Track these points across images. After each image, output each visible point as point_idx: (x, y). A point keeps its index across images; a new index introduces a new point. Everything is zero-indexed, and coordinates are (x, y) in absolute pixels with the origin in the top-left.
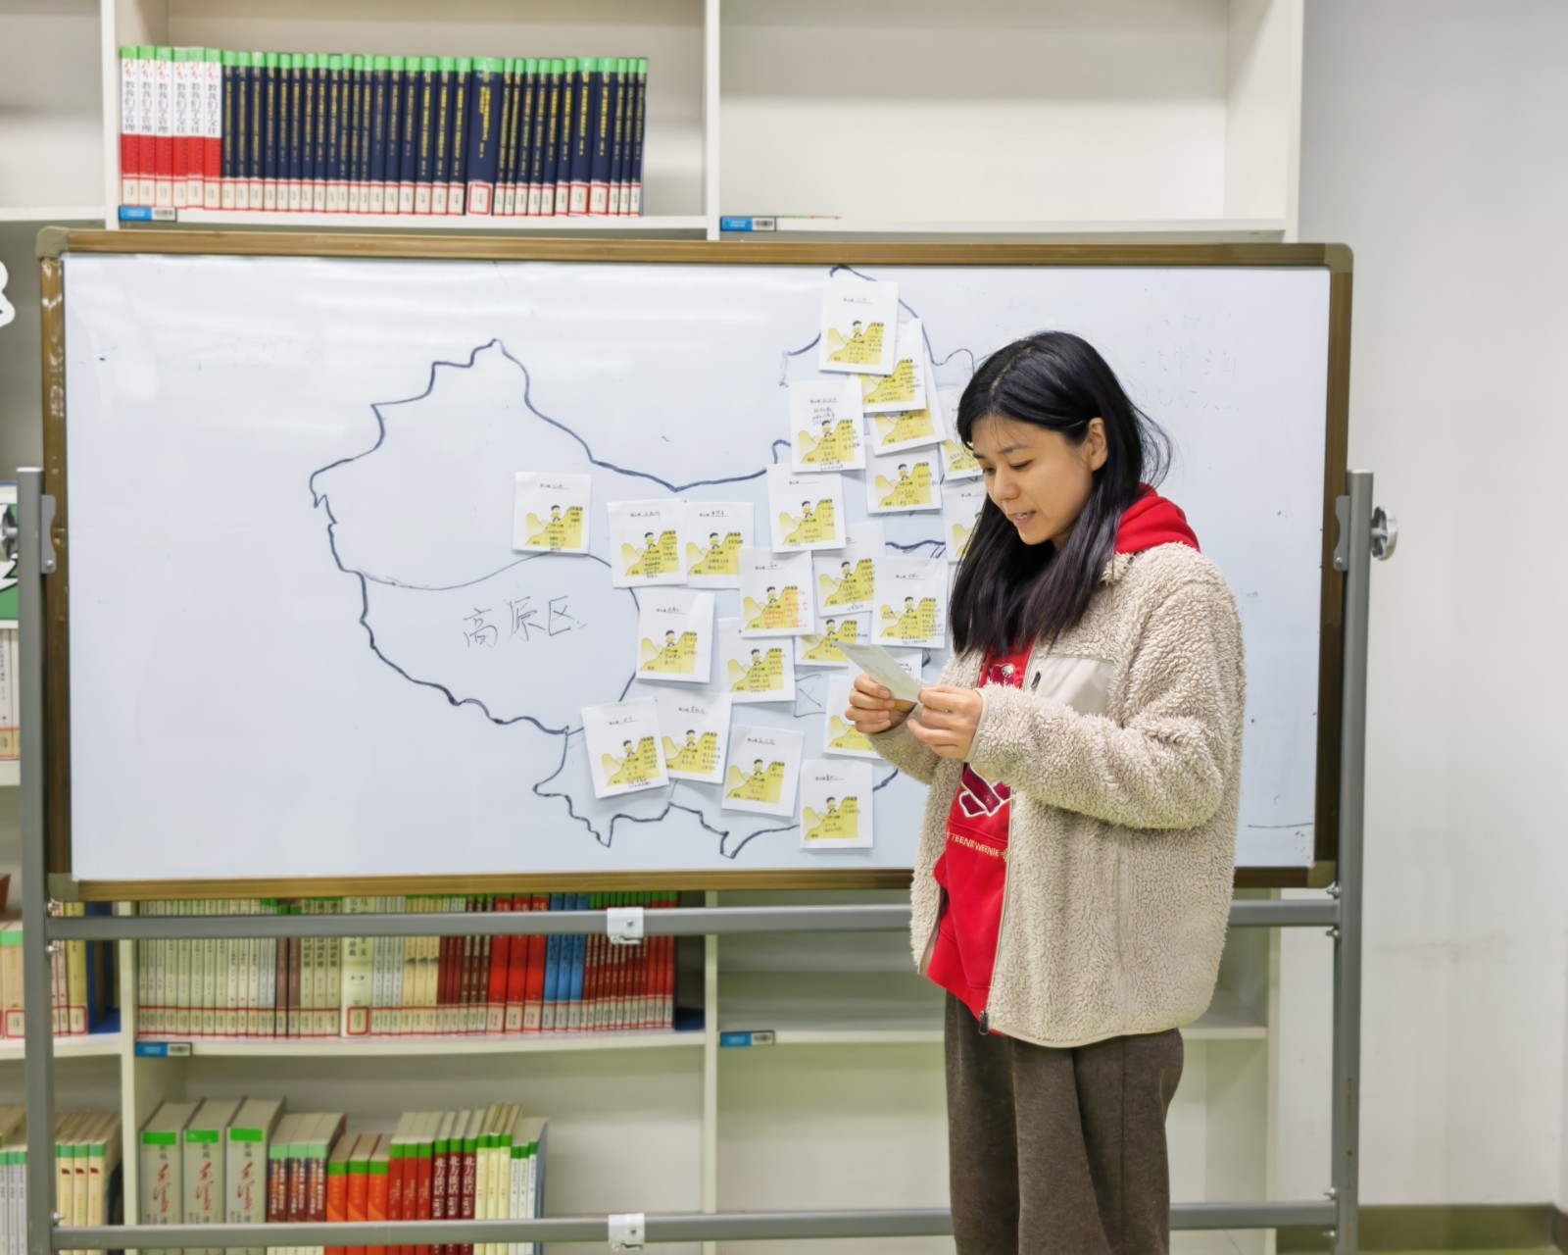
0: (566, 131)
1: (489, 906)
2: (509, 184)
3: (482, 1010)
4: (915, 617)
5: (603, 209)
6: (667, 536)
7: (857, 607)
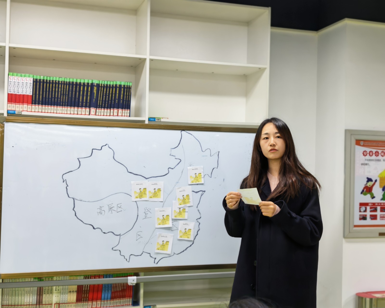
0: (113, 97)
1: (89, 278)
2: (100, 109)
3: (87, 303)
5: (121, 115)
6: (144, 189)
7: (186, 205)
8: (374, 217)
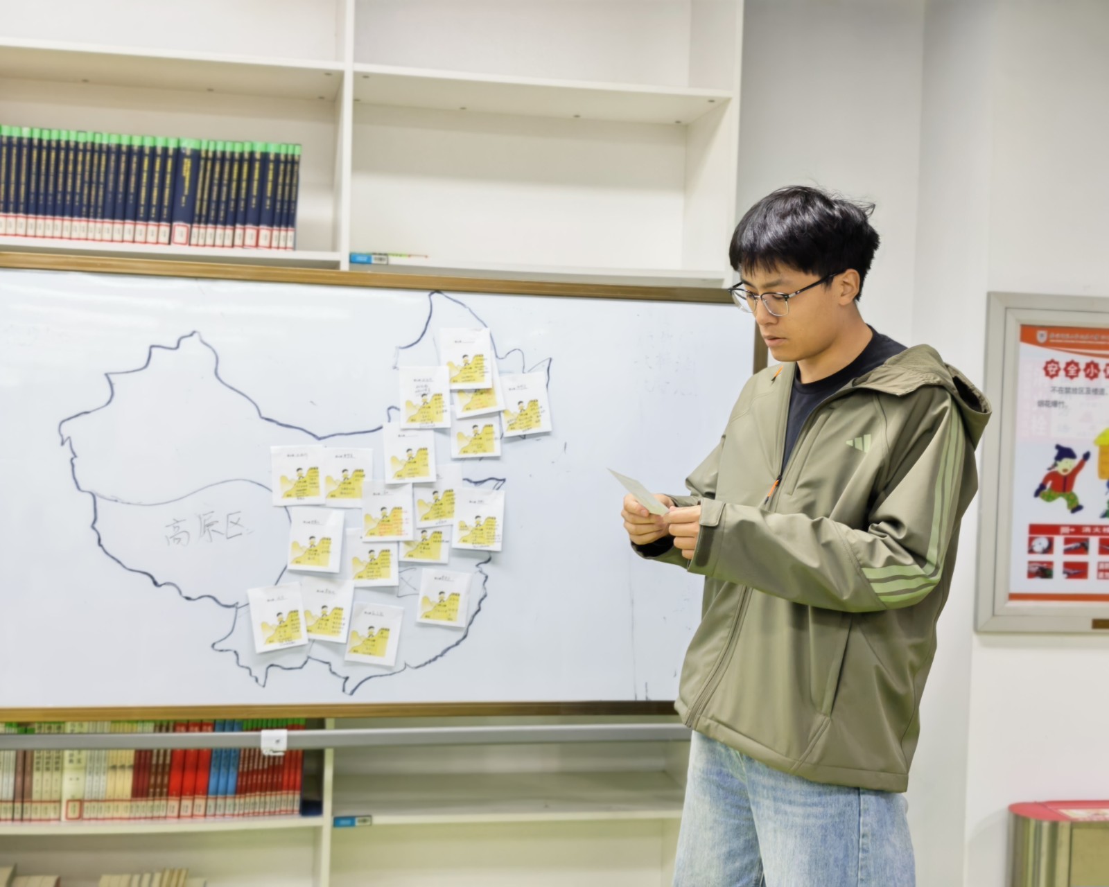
0: (243, 192)
1: (171, 728)
2: (202, 225)
3: (164, 802)
4: (482, 530)
5: (268, 245)
6: (313, 470)
7: (442, 522)
8: (1077, 571)
